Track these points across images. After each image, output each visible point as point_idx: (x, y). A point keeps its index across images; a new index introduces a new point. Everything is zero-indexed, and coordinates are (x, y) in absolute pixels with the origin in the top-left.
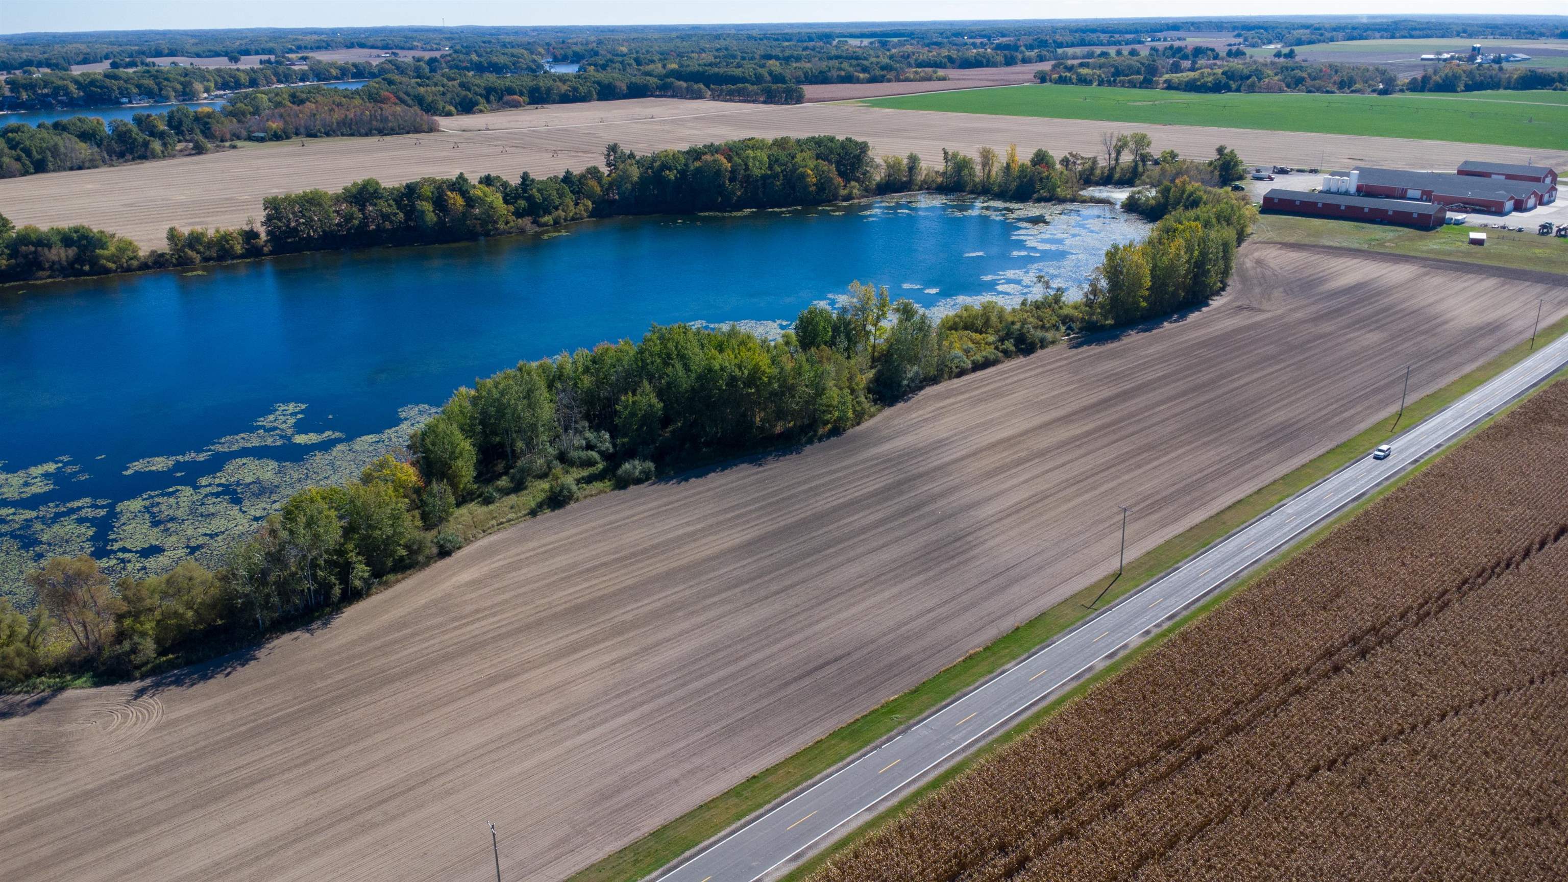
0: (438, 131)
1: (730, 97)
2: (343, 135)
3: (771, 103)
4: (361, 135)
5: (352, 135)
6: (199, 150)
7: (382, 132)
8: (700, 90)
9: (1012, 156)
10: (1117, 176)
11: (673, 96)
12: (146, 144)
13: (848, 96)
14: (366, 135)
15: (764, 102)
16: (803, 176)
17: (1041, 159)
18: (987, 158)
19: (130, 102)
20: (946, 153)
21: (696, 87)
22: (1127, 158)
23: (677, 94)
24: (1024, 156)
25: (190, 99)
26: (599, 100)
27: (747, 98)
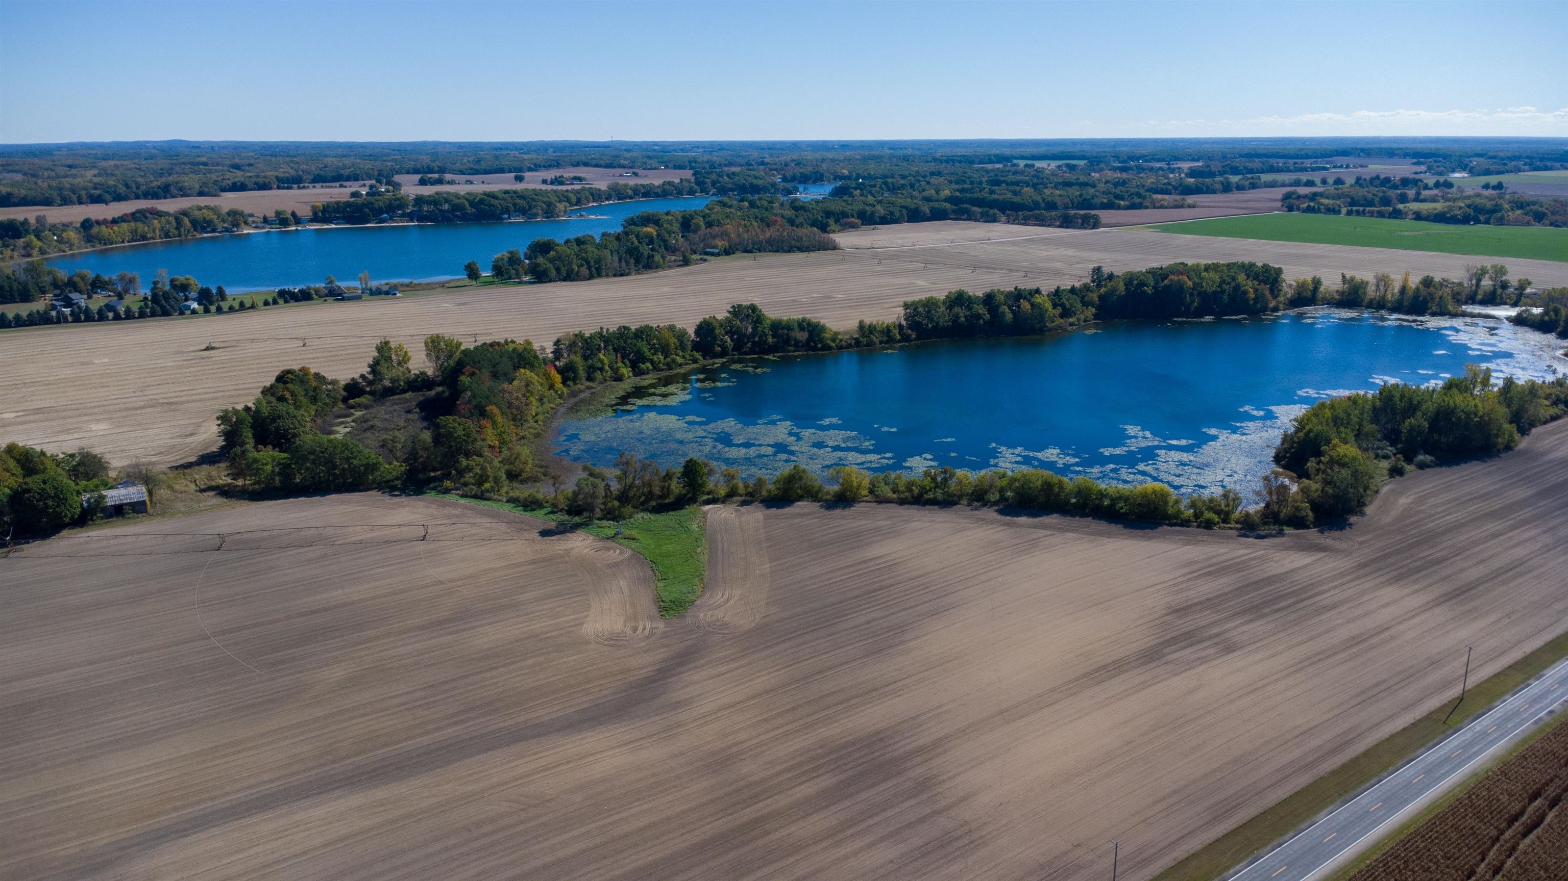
0: (839, 249)
1: (1025, 222)
2: (770, 251)
3: (1067, 227)
4: (785, 252)
5: (777, 251)
6: (686, 262)
7: (801, 249)
8: (994, 214)
9: (1406, 280)
10: (1479, 297)
11: (967, 220)
12: (651, 257)
13: (1141, 221)
14: (789, 251)
15: (1060, 226)
16: (1245, 293)
17: (1427, 282)
18: (1383, 280)
19: (509, 218)
20: (1344, 277)
21: (991, 212)
22: (1486, 283)
23: (970, 217)
24: (1414, 281)
25: (552, 216)
26: (908, 222)
27: (1042, 222)
